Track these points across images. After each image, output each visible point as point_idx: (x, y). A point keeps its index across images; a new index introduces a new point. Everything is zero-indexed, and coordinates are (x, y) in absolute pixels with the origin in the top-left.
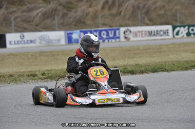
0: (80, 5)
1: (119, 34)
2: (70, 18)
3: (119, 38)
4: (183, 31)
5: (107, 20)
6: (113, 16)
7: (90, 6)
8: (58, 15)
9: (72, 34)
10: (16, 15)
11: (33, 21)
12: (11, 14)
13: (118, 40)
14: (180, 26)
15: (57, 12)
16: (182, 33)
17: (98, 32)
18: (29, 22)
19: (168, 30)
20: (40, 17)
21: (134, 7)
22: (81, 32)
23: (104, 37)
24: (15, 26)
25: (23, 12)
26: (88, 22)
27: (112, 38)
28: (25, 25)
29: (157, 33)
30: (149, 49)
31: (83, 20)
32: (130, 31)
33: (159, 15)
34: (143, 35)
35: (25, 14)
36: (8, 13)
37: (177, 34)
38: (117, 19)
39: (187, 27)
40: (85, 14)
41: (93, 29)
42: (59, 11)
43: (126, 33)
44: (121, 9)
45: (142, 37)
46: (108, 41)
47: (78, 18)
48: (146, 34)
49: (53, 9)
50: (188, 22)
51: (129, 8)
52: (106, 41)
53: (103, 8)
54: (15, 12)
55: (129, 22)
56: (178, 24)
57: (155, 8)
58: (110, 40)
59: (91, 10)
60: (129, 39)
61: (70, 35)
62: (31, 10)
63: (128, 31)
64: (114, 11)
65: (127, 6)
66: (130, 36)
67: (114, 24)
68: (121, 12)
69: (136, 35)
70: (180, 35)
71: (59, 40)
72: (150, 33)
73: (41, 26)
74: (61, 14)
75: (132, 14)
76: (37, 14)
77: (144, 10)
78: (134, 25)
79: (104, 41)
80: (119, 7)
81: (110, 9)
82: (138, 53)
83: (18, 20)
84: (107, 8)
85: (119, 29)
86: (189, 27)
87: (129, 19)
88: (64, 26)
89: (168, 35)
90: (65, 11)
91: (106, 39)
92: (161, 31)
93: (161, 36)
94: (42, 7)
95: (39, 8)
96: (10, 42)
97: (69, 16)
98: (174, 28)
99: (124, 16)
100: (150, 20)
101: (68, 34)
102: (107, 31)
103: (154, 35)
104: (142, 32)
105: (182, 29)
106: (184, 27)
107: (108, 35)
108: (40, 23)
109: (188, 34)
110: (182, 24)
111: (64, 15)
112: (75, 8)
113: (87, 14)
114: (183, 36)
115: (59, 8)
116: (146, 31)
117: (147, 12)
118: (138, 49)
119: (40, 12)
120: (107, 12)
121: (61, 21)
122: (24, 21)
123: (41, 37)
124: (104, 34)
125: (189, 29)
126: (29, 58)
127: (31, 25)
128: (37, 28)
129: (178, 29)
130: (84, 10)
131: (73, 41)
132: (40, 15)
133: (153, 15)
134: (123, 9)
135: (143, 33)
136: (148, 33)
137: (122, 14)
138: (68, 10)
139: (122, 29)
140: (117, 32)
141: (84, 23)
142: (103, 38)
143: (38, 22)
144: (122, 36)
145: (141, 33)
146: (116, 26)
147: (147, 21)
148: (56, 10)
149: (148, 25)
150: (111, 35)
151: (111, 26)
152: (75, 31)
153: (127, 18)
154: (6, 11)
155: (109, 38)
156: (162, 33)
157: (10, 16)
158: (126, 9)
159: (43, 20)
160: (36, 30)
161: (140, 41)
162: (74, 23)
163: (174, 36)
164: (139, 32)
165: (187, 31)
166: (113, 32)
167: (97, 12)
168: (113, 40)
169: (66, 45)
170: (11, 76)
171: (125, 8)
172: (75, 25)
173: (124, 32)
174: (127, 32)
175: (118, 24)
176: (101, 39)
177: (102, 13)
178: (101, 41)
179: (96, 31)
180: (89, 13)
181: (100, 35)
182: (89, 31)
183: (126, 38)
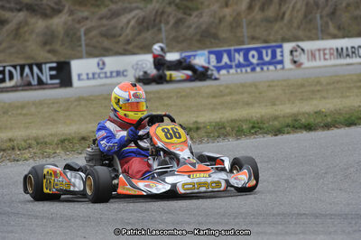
0: (206, 3)
1: (282, 56)
2: (190, 27)
3: (281, 62)
5: (258, 29)
6: (270, 21)
7: (227, 5)
8: (167, 23)
10: (89, 24)
11: (120, 35)
12: (79, 22)
13: (279, 66)
15: (165, 16)
17: (242, 54)
18: (114, 36)
20: (133, 28)
21: (307, 4)
22: (210, 53)
23: (255, 61)
24: (87, 45)
25: (101, 18)
26: (224, 34)
27: (270, 63)
28: (106, 43)
29: (353, 53)
30: (338, 82)
31: (213, 31)
32: (303, 50)
33: (356, 18)
34: (327, 57)
35: (105, 22)
36: (73, 20)
38: (276, 27)
40: (217, 21)
41: (232, 48)
42: (168, 16)
43: (295, 53)
44: (284, 9)
45: (325, 59)
46: (262, 69)
47: (204, 27)
48: (331, 54)
49: (157, 12)
51: (298, 6)
52: (258, 69)
53: (250, 7)
54: (87, 18)
55: (300, 33)
57: (348, 5)
58: (265, 68)
59: (227, 11)
60: (301, 64)
62: (115, 14)
63: (299, 50)
64: (271, 12)
65: (296, 3)
66: (303, 59)
67: (271, 37)
68: (284, 14)
69: (313, 56)
72: (340, 53)
73: (134, 44)
74: (172, 21)
75: (305, 16)
76: (128, 22)
77: (328, 10)
78: (310, 39)
79: (253, 69)
80: (280, 5)
81: (262, 9)
82: (318, 91)
83: (94, 33)
84: (257, 8)
85: (281, 47)
87: (299, 27)
88: (178, 42)
90: (180, 15)
91: (258, 65)
92: (360, 47)
94: (137, 8)
95: (131, 10)
96: (79, 76)
97: (187, 24)
99: (290, 21)
100: (339, 28)
102: (258, 50)
103: (348, 55)
104: (324, 50)
107: (260, 57)
108: (134, 40)
111: (179, 22)
112: (197, 9)
113: (220, 21)
115: (169, 9)
116: (331, 49)
117: (333, 13)
118: (319, 83)
119: (134, 17)
120: (257, 14)
121: (173, 34)
122: (104, 35)
123: (137, 64)
124: (253, 56)
127: (117, 42)
128: (127, 47)
130: (215, 12)
132: (132, 23)
133: (345, 18)
134: (287, 8)
135: (327, 52)
136: (335, 53)
137: (287, 16)
138: (185, 13)
139: (288, 47)
140: (278, 50)
141: (215, 36)
142: (251, 64)
143: (129, 38)
144: (287, 58)
145: (322, 53)
146: (275, 42)
147: (332, 29)
148: (163, 13)
149: (335, 37)
150: (267, 59)
151: (266, 42)
152: (199, 52)
153: (295, 25)
154: (70, 18)
155: (262, 64)
157: (77, 26)
158: (293, 8)
159: (140, 32)
160: (126, 53)
161: (319, 67)
162: (198, 37)
164: (319, 50)
166: (269, 51)
167: (239, 14)
168: (271, 67)
170: (84, 139)
171: (291, 5)
172: (199, 41)
173: (291, 52)
174: (296, 51)
175: (279, 37)
176: (248, 66)
177: (249, 17)
178: (249, 69)
179: (238, 51)
180: (224, 17)
181: (246, 58)
182: (225, 51)
183: (295, 62)
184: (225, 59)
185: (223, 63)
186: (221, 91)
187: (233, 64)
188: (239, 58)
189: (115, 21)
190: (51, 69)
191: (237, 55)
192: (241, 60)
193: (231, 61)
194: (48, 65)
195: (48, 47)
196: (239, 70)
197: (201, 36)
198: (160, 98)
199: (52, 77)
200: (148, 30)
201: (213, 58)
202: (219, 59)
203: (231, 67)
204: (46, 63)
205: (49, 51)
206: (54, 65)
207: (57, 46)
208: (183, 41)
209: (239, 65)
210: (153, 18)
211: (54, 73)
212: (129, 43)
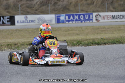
1: (92, 17)
3: (92, 20)
5: (84, 7)
6: (89, 4)
8: (51, 4)
9: (60, 16)
10: (22, 3)
11: (33, 7)
12: (19, 2)
13: (91, 21)
15: (50, 1)
17: (78, 16)
18: (31, 7)
20: (38, 5)
22: (66, 15)
23: (82, 19)
24: (21, 10)
26: (71, 9)
27: (88, 20)
28: (29, 10)
29: (118, 17)
30: (111, 28)
31: (67, 7)
32: (100, 16)
33: (120, 5)
34: (109, 18)
35: (28, 2)
36: (17, 1)
38: (91, 7)
40: (69, 4)
41: (74, 14)
43: (97, 17)
45: (108, 19)
46: (85, 22)
47: (64, 6)
48: (110, 18)
52: (83, 22)
54: (21, 1)
55: (99, 9)
58: (86, 21)
60: (99, 21)
61: (59, 17)
63: (99, 15)
64: (89, 1)
66: (100, 19)
67: (89, 10)
68: (94, 2)
69: (104, 18)
71: (51, 21)
72: (113, 17)
73: (38, 11)
74: (53, 3)
75: (102, 3)
76: (37, 3)
77: (110, 1)
78: (103, 11)
79: (82, 22)
82: (104, 31)
83: (24, 6)
85: (92, 14)
87: (99, 7)
88: (55, 11)
90: (56, 1)
91: (83, 20)
92: (121, 15)
93: (121, 19)
96: (18, 21)
97: (58, 4)
99: (96, 5)
100: (114, 8)
101: (57, 16)
102: (83, 15)
103: (116, 18)
104: (108, 16)
107: (84, 18)
108: (38, 9)
111: (55, 3)
113: (70, 4)
116: (110, 16)
117: (112, 2)
118: (104, 28)
119: (39, 1)
120: (84, 2)
121: (53, 8)
122: (28, 7)
123: (39, 18)
124: (82, 17)
126: (30, 33)
127: (32, 10)
128: (36, 12)
130: (69, 1)
131: (60, 21)
132: (38, 3)
133: (116, 5)
135: (109, 17)
136: (112, 17)
137: (95, 3)
139: (95, 14)
140: (91, 15)
141: (68, 9)
142: (81, 20)
143: (37, 8)
144: (94, 18)
145: (107, 17)
146: (90, 12)
147: (111, 9)
149: (112, 11)
150: (87, 18)
151: (87, 12)
152: (62, 15)
153: (98, 6)
155: (85, 20)
156: (121, 17)
157: (18, 3)
159: (41, 6)
160: (35, 14)
161: (106, 22)
162: (62, 9)
164: (106, 16)
166: (88, 16)
167: (77, 1)
168: (88, 21)
169: (56, 24)
170: (16, 44)
172: (62, 11)
173: (96, 16)
174: (98, 16)
175: (92, 10)
176: (80, 20)
177: (81, 3)
178: (80, 22)
179: (76, 15)
180: (72, 2)
181: (79, 17)
182: (72, 15)
183: (97, 20)
184: (72, 18)
185: (70, 19)
186: (68, 29)
187: (74, 20)
188: (77, 17)
189: (32, 2)
190: (7, 18)
191: (76, 16)
192: (77, 18)
193: (73, 18)
194: (7, 17)
195: (7, 11)
196: (76, 22)
197: (63, 9)
199: (8, 21)
200: (44, 5)
201: (67, 17)
203: (73, 21)
204: (6, 16)
205: (7, 12)
206: (9, 17)
207: (10, 10)
208: (57, 10)
209: (76, 20)
210: (46, 1)
211: (8, 20)
212: (36, 10)
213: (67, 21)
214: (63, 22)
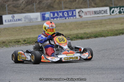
1: (75, 14)
2: (44, 4)
3: (75, 16)
4: (117, 10)
5: (67, 5)
6: (72, 2)
8: (36, 2)
9: (45, 14)
10: (9, 3)
11: (20, 7)
12: (6, 2)
13: (74, 17)
14: (115, 8)
16: (116, 11)
17: (62, 13)
18: (18, 7)
19: (107, 10)
20: (24, 4)
22: (51, 13)
23: (66, 15)
24: (8, 10)
26: (56, 6)
27: (71, 16)
28: (15, 9)
29: (100, 12)
30: (94, 22)
31: (52, 5)
32: (83, 12)
34: (91, 14)
35: (14, 2)
36: (4, 2)
37: (113, 12)
38: (74, 4)
39: (119, 8)
40: (53, 2)
41: (58, 11)
43: (80, 13)
45: (90, 15)
46: (69, 18)
47: (49, 4)
48: (92, 13)
50: (120, 4)
52: (67, 18)
54: (8, 1)
55: (82, 6)
56: (113, 6)
58: (70, 18)
60: (82, 17)
61: (44, 15)
63: (81, 11)
66: (83, 15)
67: (72, 7)
69: (86, 13)
70: (115, 13)
71: (37, 19)
72: (95, 13)
73: (24, 10)
74: (38, 2)
76: (23, 2)
78: (85, 8)
79: (66, 18)
82: (87, 26)
83: (11, 6)
85: (75, 10)
86: (120, 7)
87: (81, 4)
88: (40, 9)
89: (107, 13)
91: (67, 17)
92: (102, 10)
93: (102, 14)
96: (5, 21)
97: (43, 3)
98: (111, 9)
99: (78, 2)
100: (95, 4)
101: (42, 14)
102: (67, 12)
103: (98, 13)
104: (90, 11)
105: (116, 9)
106: (117, 8)
107: (68, 14)
109: (120, 12)
110: (116, 6)
111: (40, 2)
114: (117, 14)
116: (92, 11)
118: (87, 23)
119: (25, 0)
121: (38, 6)
122: (14, 7)
123: (25, 17)
124: (65, 14)
125: (120, 9)
126: (17, 31)
127: (19, 9)
128: (23, 11)
129: (113, 9)
131: (46, 18)
132: (24, 2)
133: (97, 1)
135: (91, 12)
136: (94, 13)
139: (77, 10)
140: (74, 12)
141: (53, 7)
142: (65, 16)
143: (23, 7)
144: (77, 14)
145: (89, 13)
146: (73, 9)
147: (93, 5)
149: (94, 7)
150: (70, 15)
151: (70, 9)
152: (47, 12)
153: (80, 3)
154: (2, 1)
155: (69, 16)
156: (103, 12)
157: (5, 4)
159: (26, 6)
160: (22, 13)
161: (88, 18)
162: (46, 7)
163: (110, 14)
164: (88, 12)
165: (119, 10)
166: (71, 12)
168: (72, 18)
169: (41, 21)
170: (4, 42)
172: (47, 9)
173: (79, 12)
174: (80, 12)
175: (75, 7)
176: (64, 17)
178: (64, 18)
179: (60, 12)
180: (56, 0)
182: (56, 12)
183: (80, 16)
184: (56, 15)
185: (55, 16)
187: (59, 16)
188: (61, 14)
189: (18, 2)
191: (60, 13)
192: (61, 15)
196: (61, 19)
197: (48, 7)
198: (32, 28)
200: (29, 5)
201: (52, 14)
202: (54, 15)
203: (58, 17)
208: (41, 9)
209: (61, 17)
210: (31, 1)
212: (23, 9)
213: (51, 18)
214: (48, 19)
